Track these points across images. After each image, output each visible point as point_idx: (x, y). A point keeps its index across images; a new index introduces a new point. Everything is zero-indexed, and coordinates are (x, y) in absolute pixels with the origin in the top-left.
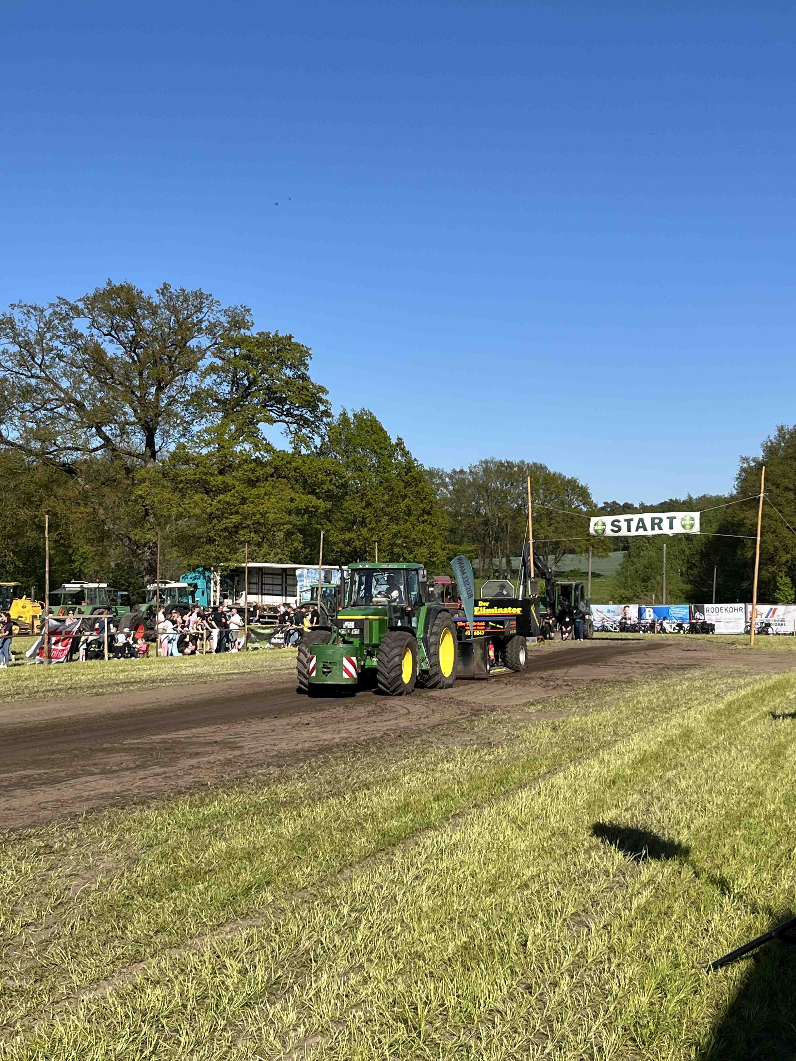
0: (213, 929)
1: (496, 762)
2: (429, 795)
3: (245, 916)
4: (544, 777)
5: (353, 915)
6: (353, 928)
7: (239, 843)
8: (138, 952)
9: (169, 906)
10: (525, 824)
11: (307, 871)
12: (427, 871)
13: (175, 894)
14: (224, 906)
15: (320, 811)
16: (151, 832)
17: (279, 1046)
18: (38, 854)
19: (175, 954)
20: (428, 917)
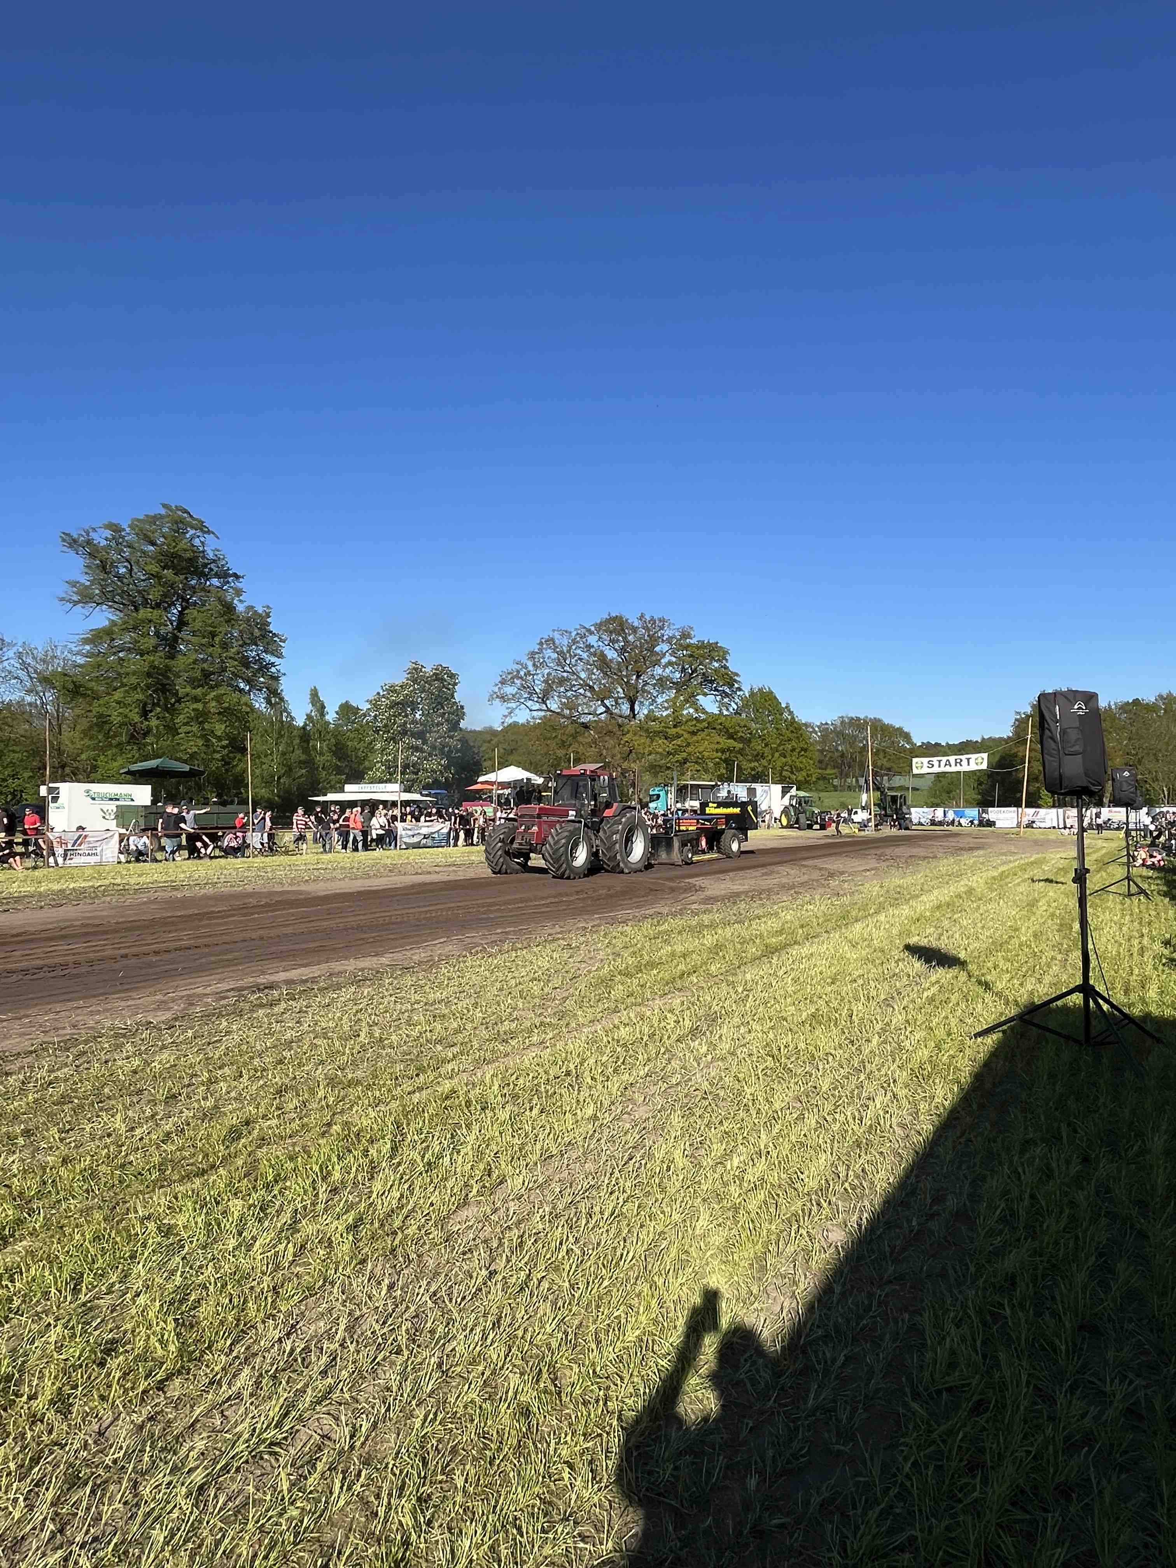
0: (661, 996)
1: (841, 906)
2: (797, 923)
3: (680, 990)
4: (871, 915)
5: (745, 993)
6: (744, 1000)
7: (679, 948)
8: (617, 1007)
9: (635, 981)
10: (857, 944)
11: (718, 966)
12: (792, 969)
13: (640, 975)
14: (667, 984)
15: (728, 931)
16: (628, 939)
17: (696, 1065)
18: (563, 949)
19: (638, 1009)
20: (791, 996)
